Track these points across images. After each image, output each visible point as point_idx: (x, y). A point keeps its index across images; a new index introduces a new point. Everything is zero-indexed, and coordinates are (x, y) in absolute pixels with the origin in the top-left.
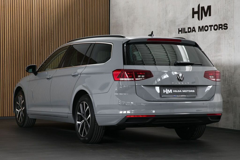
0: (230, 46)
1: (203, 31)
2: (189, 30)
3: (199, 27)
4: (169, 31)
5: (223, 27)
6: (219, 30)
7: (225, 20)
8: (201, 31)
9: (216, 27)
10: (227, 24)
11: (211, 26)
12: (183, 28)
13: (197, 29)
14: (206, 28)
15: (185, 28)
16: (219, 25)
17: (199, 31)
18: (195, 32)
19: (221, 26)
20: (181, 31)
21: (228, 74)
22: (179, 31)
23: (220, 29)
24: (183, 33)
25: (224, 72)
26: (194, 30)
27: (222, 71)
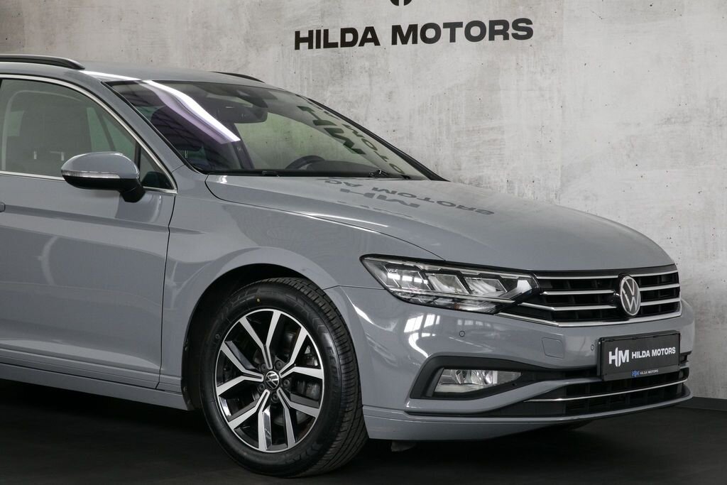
0: (543, 96)
1: (415, 41)
2: (349, 37)
3: (396, 29)
4: (247, 41)
5: (511, 31)
6: (491, 38)
7: (521, 8)
8: (404, 41)
9: (475, 31)
10: (529, 22)
11: (452, 26)
12: (318, 32)
13: (384, 35)
14: (430, 33)
15: (326, 32)
16: (493, 23)
17: (394, 42)
18: (377, 43)
19: (499, 27)
20: (309, 40)
21: (534, 193)
22: (299, 40)
23: (496, 37)
24: (318, 46)
25: (516, 185)
26: (369, 36)
27: (505, 183)
